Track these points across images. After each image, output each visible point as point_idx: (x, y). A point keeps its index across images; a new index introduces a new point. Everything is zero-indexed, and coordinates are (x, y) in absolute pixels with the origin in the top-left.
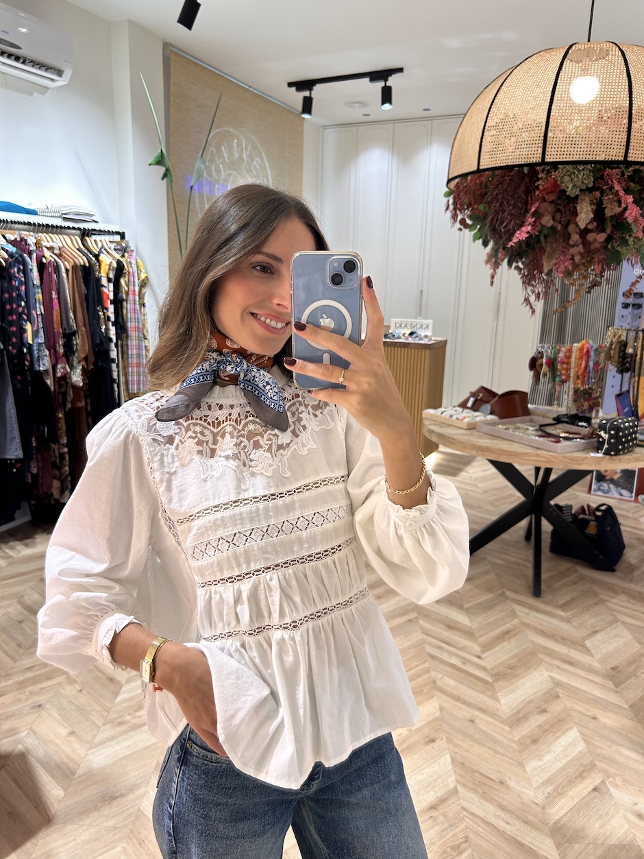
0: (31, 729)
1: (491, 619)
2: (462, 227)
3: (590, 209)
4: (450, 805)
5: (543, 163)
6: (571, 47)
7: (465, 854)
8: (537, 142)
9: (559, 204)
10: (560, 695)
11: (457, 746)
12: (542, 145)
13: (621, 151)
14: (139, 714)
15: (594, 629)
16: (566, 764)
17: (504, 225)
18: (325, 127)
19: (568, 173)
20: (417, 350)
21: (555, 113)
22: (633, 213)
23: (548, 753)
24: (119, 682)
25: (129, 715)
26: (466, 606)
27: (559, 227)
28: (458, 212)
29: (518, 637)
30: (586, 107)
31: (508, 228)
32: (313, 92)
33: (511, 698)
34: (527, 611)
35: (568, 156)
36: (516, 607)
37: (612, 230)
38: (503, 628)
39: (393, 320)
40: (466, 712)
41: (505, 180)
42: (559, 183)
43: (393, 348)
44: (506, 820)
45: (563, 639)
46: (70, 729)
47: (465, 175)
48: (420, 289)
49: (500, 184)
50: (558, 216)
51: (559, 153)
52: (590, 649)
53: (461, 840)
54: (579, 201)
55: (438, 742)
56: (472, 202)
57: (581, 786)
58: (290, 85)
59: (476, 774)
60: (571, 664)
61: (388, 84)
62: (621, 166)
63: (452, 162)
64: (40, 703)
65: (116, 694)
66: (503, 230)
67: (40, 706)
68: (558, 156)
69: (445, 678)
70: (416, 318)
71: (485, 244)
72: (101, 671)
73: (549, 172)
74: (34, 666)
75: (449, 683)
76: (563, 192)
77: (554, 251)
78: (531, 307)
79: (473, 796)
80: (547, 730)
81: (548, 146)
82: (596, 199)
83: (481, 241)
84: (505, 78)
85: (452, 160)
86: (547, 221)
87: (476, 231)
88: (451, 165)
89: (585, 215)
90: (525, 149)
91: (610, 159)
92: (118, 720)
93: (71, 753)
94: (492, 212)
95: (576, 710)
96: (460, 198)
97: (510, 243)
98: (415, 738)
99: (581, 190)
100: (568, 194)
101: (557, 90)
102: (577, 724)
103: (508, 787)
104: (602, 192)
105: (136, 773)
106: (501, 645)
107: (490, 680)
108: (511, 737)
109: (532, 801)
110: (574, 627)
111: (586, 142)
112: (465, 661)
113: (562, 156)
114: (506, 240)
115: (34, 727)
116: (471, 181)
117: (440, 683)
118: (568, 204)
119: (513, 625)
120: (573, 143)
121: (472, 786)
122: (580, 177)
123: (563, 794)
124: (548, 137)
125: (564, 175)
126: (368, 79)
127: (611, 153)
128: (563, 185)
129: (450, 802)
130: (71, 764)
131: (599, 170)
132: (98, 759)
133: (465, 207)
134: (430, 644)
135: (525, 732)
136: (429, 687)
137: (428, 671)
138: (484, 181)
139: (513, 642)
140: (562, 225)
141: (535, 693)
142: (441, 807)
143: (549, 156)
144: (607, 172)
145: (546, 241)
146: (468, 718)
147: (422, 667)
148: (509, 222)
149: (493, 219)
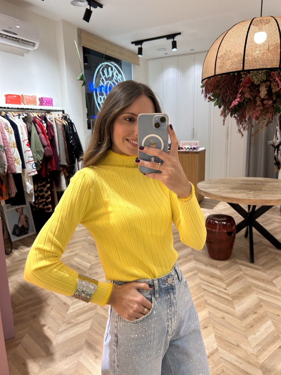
0: (31, 327)
1: (230, 272)
2: (209, 100)
3: (265, 89)
4: (215, 356)
5: (243, 70)
6: (253, 19)
8: (240, 61)
9: (252, 88)
10: (263, 305)
11: (217, 329)
12: (242, 63)
13: (278, 63)
14: (77, 319)
15: (276, 275)
16: (266, 336)
17: (227, 99)
18: (149, 60)
19: (255, 75)
20: (192, 154)
21: (248, 48)
23: (258, 331)
24: (68, 305)
25: (73, 319)
26: (219, 267)
27: (252, 98)
28: (207, 94)
29: (242, 280)
30: (261, 45)
31: (229, 100)
32: (142, 46)
33: (240, 308)
34: (246, 268)
35: (254, 67)
36: (242, 267)
37: (276, 98)
38: (236, 276)
39: (182, 142)
40: (220, 314)
41: (227, 79)
42: (251, 79)
43: (182, 154)
44: (240, 362)
45: (263, 280)
46: (48, 326)
47: (209, 78)
48: (193, 127)
49: (225, 80)
50: (251, 93)
51: (250, 66)
52: (275, 284)
53: (221, 372)
54: (261, 87)
55: (209, 328)
56: (213, 90)
57: (274, 346)
58: (132, 43)
59: (226, 342)
60: (267, 291)
61: (175, 40)
62: (278, 70)
63: (203, 72)
64: (35, 315)
65: (67, 310)
66: (227, 101)
68: (250, 67)
69: (211, 299)
70: (192, 140)
71: (220, 107)
73: (246, 74)
74: (32, 299)
75: (213, 301)
76: (253, 83)
77: (250, 109)
78: (242, 133)
79: (224, 351)
80: (257, 321)
81: (245, 63)
82: (268, 85)
83: (217, 106)
84: (225, 34)
85: (203, 71)
86: (247, 95)
87: (215, 102)
88: (203, 74)
89: (263, 92)
90: (235, 65)
91: (273, 67)
92: (69, 322)
94: (222, 93)
95: (270, 312)
96: (208, 88)
97: (231, 107)
99: (260, 82)
100: (255, 84)
101: (248, 38)
102: (271, 318)
103: (240, 347)
104: (271, 82)
105: (77, 345)
106: (235, 283)
107: (231, 299)
108: (241, 325)
109: (252, 354)
110: (268, 274)
111: (262, 60)
112: (219, 291)
113: (251, 67)
114: (229, 105)
115: (33, 325)
116: (212, 80)
117: (208, 301)
118: (256, 88)
119: (240, 275)
120: (256, 61)
121: (224, 347)
122: (260, 76)
123: (266, 349)
124: (245, 59)
125: (253, 76)
126: (166, 38)
127: (273, 65)
128: (253, 80)
129: (215, 355)
131: (268, 72)
132: (61, 339)
133: (210, 91)
134: (204, 284)
135: (247, 323)
136: (204, 303)
137: (203, 296)
138: (218, 80)
139: (241, 282)
140: (253, 97)
141: (251, 305)
142: (210, 357)
143: (246, 67)
144: (272, 73)
145: (247, 104)
146: (222, 317)
147: (200, 294)
148: (230, 97)
149: (222, 96)
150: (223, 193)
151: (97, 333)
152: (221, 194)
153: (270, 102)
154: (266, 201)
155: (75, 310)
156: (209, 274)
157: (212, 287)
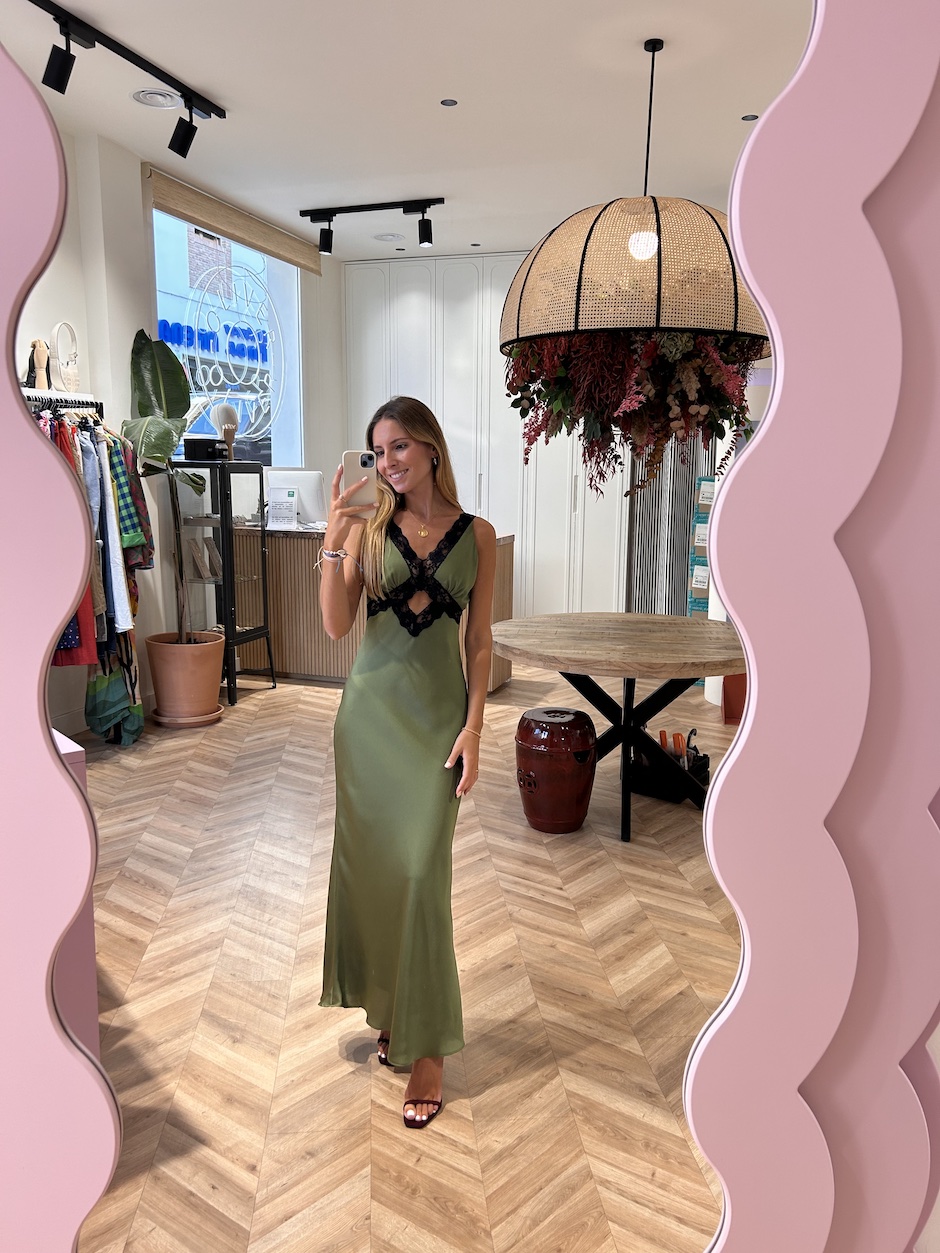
1: (574, 853)
7: (546, 1055)
10: (648, 916)
14: (172, 969)
15: (689, 855)
16: (652, 975)
18: (346, 262)
23: (634, 966)
25: (161, 970)
26: (546, 841)
29: (604, 867)
32: (332, 224)
33: (592, 924)
38: (589, 860)
40: (547, 939)
55: (514, 969)
58: (303, 213)
60: (662, 888)
65: (141, 953)
69: (524, 912)
75: (527, 914)
95: (665, 929)
98: (490, 966)
102: (665, 940)
103: (590, 998)
105: (180, 1021)
106: (586, 876)
107: (572, 908)
108: (595, 957)
110: (667, 854)
112: (543, 894)
117: (516, 915)
119: (599, 856)
121: (552, 1001)
126: (401, 210)
134: (504, 881)
135: (609, 952)
136: (505, 919)
137: (504, 905)
139: (599, 872)
141: (621, 917)
146: (548, 943)
147: (496, 902)
151: (232, 995)
152: (542, 651)
155: (165, 951)
156: (519, 859)
157: (527, 886)
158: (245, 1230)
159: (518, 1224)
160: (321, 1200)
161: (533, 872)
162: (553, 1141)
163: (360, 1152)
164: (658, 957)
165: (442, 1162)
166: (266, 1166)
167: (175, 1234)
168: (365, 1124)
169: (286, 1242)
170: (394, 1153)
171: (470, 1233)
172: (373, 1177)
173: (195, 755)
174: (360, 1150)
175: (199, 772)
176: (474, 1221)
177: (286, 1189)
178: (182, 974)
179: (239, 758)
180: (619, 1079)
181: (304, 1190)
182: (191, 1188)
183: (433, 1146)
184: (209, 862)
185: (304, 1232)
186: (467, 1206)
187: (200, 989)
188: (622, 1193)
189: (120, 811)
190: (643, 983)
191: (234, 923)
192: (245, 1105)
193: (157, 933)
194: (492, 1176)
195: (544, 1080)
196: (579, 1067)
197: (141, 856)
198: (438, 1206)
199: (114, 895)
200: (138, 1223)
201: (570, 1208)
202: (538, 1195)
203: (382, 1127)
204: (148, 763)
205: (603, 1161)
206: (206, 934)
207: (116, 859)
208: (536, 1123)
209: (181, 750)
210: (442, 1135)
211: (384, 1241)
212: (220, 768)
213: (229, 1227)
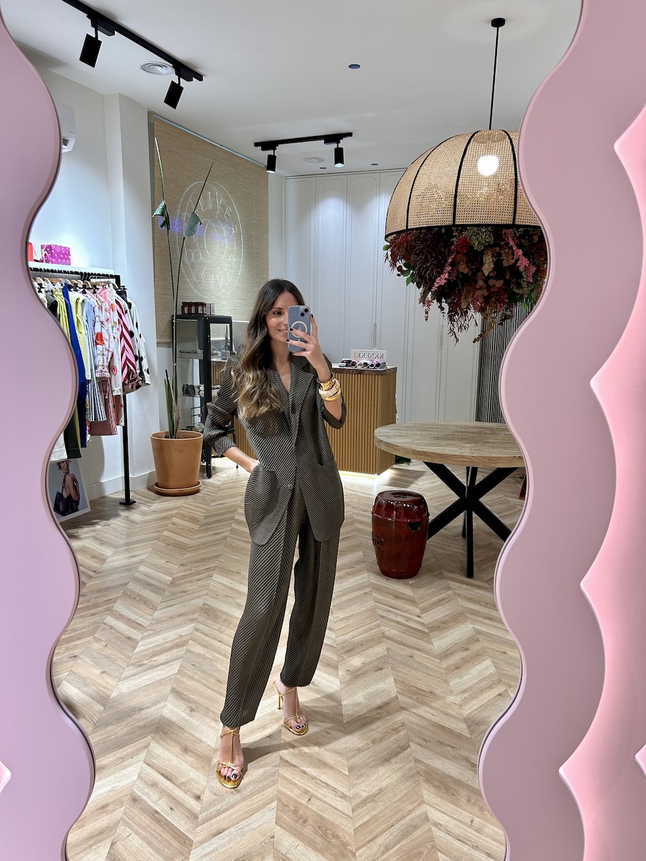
0: (71, 671)
1: (430, 591)
2: (399, 273)
3: (492, 261)
5: (454, 225)
6: (474, 134)
7: (402, 733)
8: (449, 210)
9: (470, 256)
10: (480, 639)
11: (402, 672)
12: (452, 212)
13: (511, 217)
14: (154, 659)
16: (480, 681)
17: (428, 273)
18: (286, 178)
19: (474, 234)
20: (372, 376)
21: (461, 187)
22: (523, 263)
23: (468, 674)
25: (146, 660)
27: (470, 273)
28: (395, 262)
29: (451, 603)
31: (431, 275)
32: (276, 152)
33: (440, 643)
35: (472, 220)
36: (452, 584)
37: (509, 276)
38: (440, 597)
40: (407, 651)
41: (429, 237)
42: (468, 240)
44: (433, 714)
45: (486, 603)
46: (102, 670)
47: (398, 233)
48: (374, 322)
49: (426, 240)
50: (470, 265)
51: (465, 218)
54: (484, 255)
55: (385, 670)
56: (406, 255)
57: (490, 693)
58: (257, 144)
59: (412, 688)
60: (490, 619)
61: (340, 146)
62: (511, 226)
63: (388, 222)
64: (75, 655)
65: (134, 648)
66: (428, 277)
67: (75, 656)
68: (465, 220)
69: (392, 631)
70: (372, 349)
72: (120, 633)
73: (461, 231)
75: (395, 633)
76: (472, 247)
77: (469, 292)
78: (456, 337)
79: (410, 700)
80: (468, 661)
81: (457, 213)
82: (496, 253)
83: (413, 286)
84: (425, 157)
86: (463, 268)
87: (409, 276)
88: (388, 225)
89: (488, 267)
90: (440, 215)
91: (503, 223)
92: (138, 664)
93: (105, 685)
94: (420, 261)
95: (490, 649)
96: (394, 252)
97: (434, 288)
98: (367, 668)
99: (485, 246)
100: (475, 249)
101: (462, 170)
102: (490, 656)
103: (435, 695)
105: (156, 695)
106: (438, 608)
107: (426, 631)
108: (440, 666)
111: (485, 210)
112: (408, 619)
113: (469, 220)
114: (431, 284)
115: (73, 669)
116: (402, 238)
117: (387, 634)
118: (477, 256)
119: (447, 595)
120: (475, 210)
121: (409, 695)
122: (484, 237)
123: (476, 697)
124: (457, 205)
125: (472, 235)
126: (322, 141)
127: (503, 219)
128: (471, 242)
129: (392, 704)
130: (106, 690)
131: (499, 231)
132: (125, 687)
133: (402, 257)
134: (380, 609)
135: (451, 663)
136: (379, 636)
137: (379, 626)
139: (447, 606)
140: (472, 272)
141: (461, 638)
143: (459, 221)
144: (503, 232)
145: (462, 286)
146: (409, 654)
147: (374, 624)
148: (432, 270)
149: (420, 268)
150: (417, 445)
151: (193, 678)
152: (414, 447)
153: (500, 283)
154: (490, 459)
156: (392, 595)
157: (395, 614)
158: (189, 839)
159: (375, 848)
160: (242, 823)
161: (400, 604)
162: (403, 794)
163: (270, 792)
164: (485, 667)
165: (325, 803)
166: (207, 797)
167: (144, 839)
168: (275, 773)
169: (217, 849)
170: (294, 793)
171: (341, 853)
172: (278, 809)
173: (178, 514)
174: (270, 790)
175: (180, 525)
176: (345, 845)
177: (219, 813)
178: (160, 663)
179: (206, 517)
180: (452, 753)
181: (231, 815)
182: (156, 808)
183: (320, 791)
184: (182, 586)
185: (229, 844)
186: (341, 834)
187: (171, 674)
188: (449, 833)
189: (126, 550)
190: (473, 685)
191: (197, 630)
192: (196, 754)
193: (145, 634)
194: (359, 814)
195: (399, 750)
196: (424, 743)
197: (137, 580)
198: (320, 832)
199: (119, 607)
200: (122, 830)
201: (412, 840)
202: (391, 829)
203: (286, 776)
204: (146, 518)
205: (437, 809)
206: (177, 636)
207: (121, 582)
208: (392, 780)
209: (168, 510)
210: (327, 784)
211: (282, 854)
212: (194, 523)
213: (180, 837)
